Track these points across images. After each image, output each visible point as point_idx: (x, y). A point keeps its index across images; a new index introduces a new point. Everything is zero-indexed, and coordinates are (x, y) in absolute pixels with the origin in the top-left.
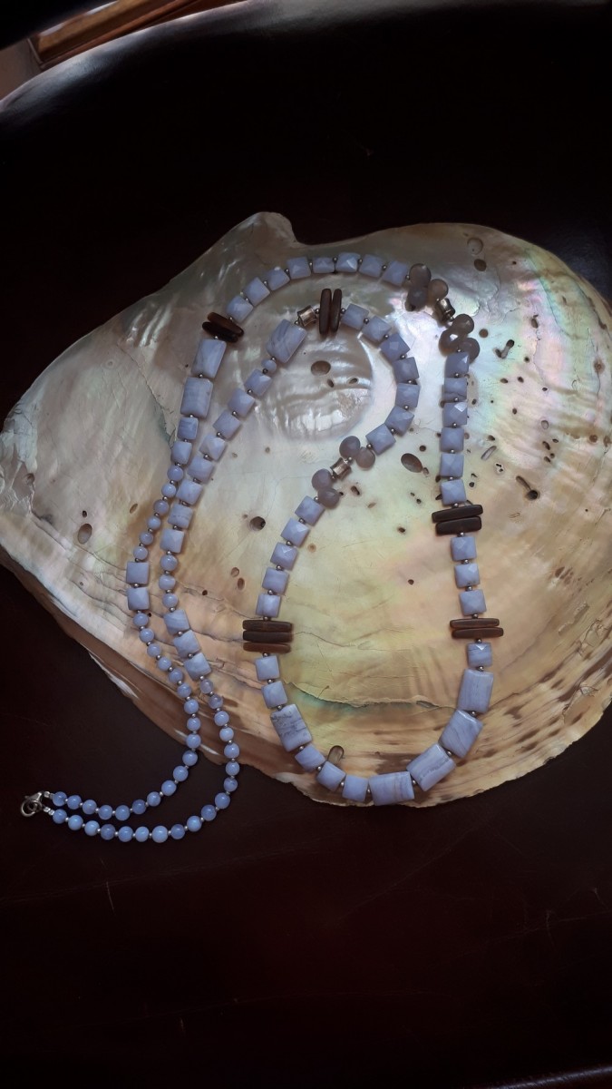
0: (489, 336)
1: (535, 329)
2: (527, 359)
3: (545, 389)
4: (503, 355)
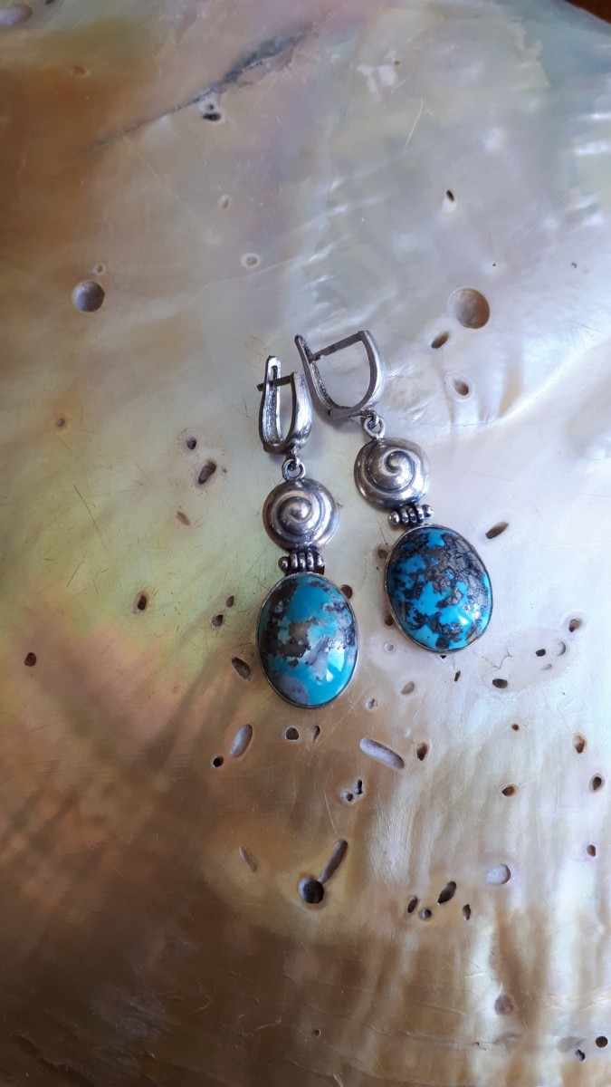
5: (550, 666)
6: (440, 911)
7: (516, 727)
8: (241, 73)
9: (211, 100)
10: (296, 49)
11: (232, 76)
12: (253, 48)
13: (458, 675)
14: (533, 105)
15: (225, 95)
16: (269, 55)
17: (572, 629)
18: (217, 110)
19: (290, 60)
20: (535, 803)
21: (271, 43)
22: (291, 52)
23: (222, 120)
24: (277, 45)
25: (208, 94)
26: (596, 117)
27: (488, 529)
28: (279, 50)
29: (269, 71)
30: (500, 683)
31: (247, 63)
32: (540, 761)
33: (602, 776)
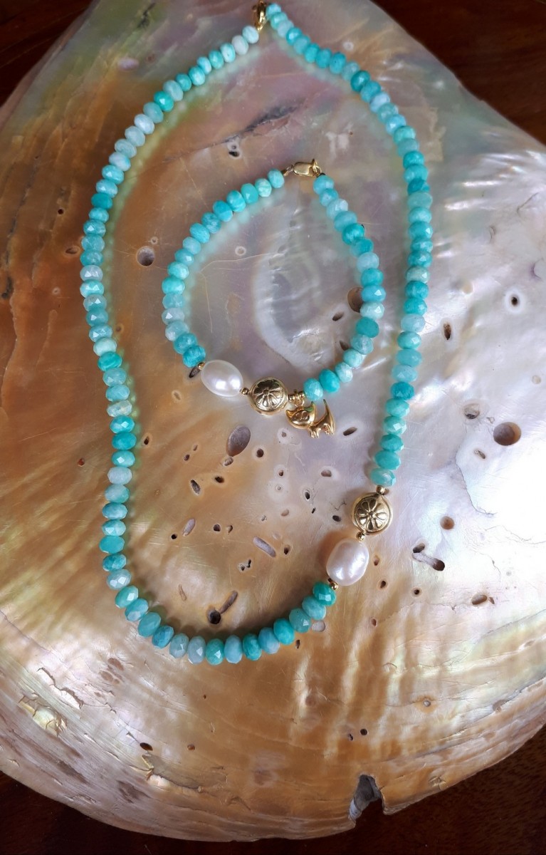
0: (445, 531)
1: (470, 601)
2: (417, 592)
3: (374, 623)
4: (417, 555)
8: (256, 127)
9: (235, 142)
10: (292, 115)
11: (250, 128)
12: (266, 111)
13: (314, 510)
15: (244, 140)
16: (275, 117)
18: (238, 150)
19: (286, 123)
21: (277, 109)
22: (289, 117)
23: (240, 157)
24: (281, 111)
25: (234, 138)
27: (345, 431)
28: (281, 115)
29: (274, 128)
30: (337, 519)
31: (261, 121)
33: (387, 581)
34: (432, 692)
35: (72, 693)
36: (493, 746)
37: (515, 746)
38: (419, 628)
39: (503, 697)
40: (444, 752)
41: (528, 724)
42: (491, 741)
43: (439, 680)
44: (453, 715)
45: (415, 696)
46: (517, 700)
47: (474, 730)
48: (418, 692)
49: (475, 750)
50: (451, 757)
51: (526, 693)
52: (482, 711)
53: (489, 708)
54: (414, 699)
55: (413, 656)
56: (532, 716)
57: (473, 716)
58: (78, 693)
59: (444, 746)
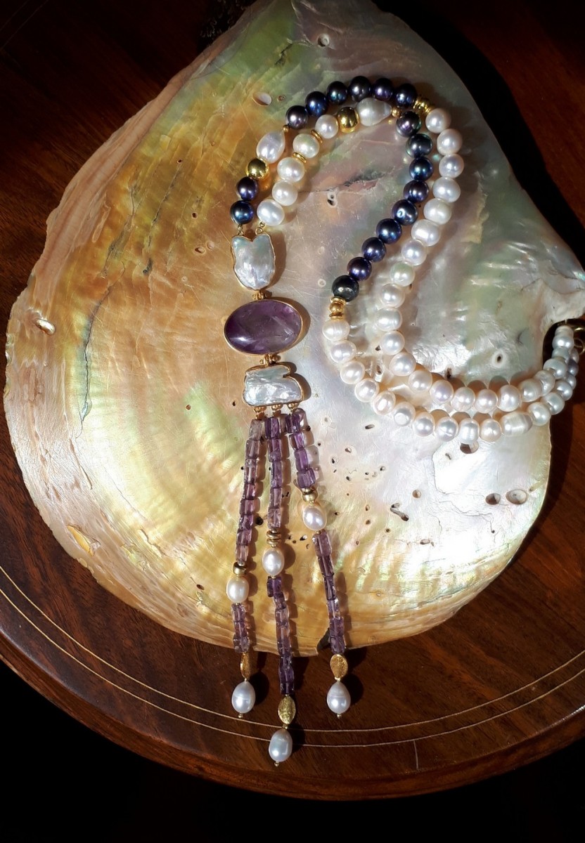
0: (413, 499)
1: (418, 542)
2: (388, 531)
3: (357, 543)
4: (394, 509)
5: (367, 479)
6: (299, 542)
7: (348, 495)
8: (351, 184)
9: (334, 193)
10: (379, 179)
11: (347, 184)
12: (361, 172)
13: (335, 471)
14: (466, 250)
15: (341, 192)
16: (367, 179)
17: (381, 469)
18: (335, 200)
19: (374, 186)
20: (344, 522)
21: (370, 172)
22: (376, 182)
23: (335, 206)
24: (372, 174)
25: (333, 189)
26: (491, 265)
27: (366, 425)
28: (372, 179)
29: (365, 187)
30: (348, 478)
31: (357, 179)
32: (352, 508)
33: (371, 521)
34: (383, 589)
35: (159, 548)
36: (413, 626)
37: (426, 628)
38: (384, 552)
39: (425, 600)
40: (382, 623)
41: (437, 618)
42: (412, 623)
43: (389, 583)
44: (393, 604)
45: (372, 589)
46: (434, 603)
47: (403, 614)
48: (374, 587)
49: (401, 626)
50: (386, 627)
51: (440, 601)
52: (412, 605)
53: (415, 605)
54: (371, 590)
55: (376, 567)
56: (440, 614)
57: (405, 607)
58: (162, 548)
59: (383, 620)
